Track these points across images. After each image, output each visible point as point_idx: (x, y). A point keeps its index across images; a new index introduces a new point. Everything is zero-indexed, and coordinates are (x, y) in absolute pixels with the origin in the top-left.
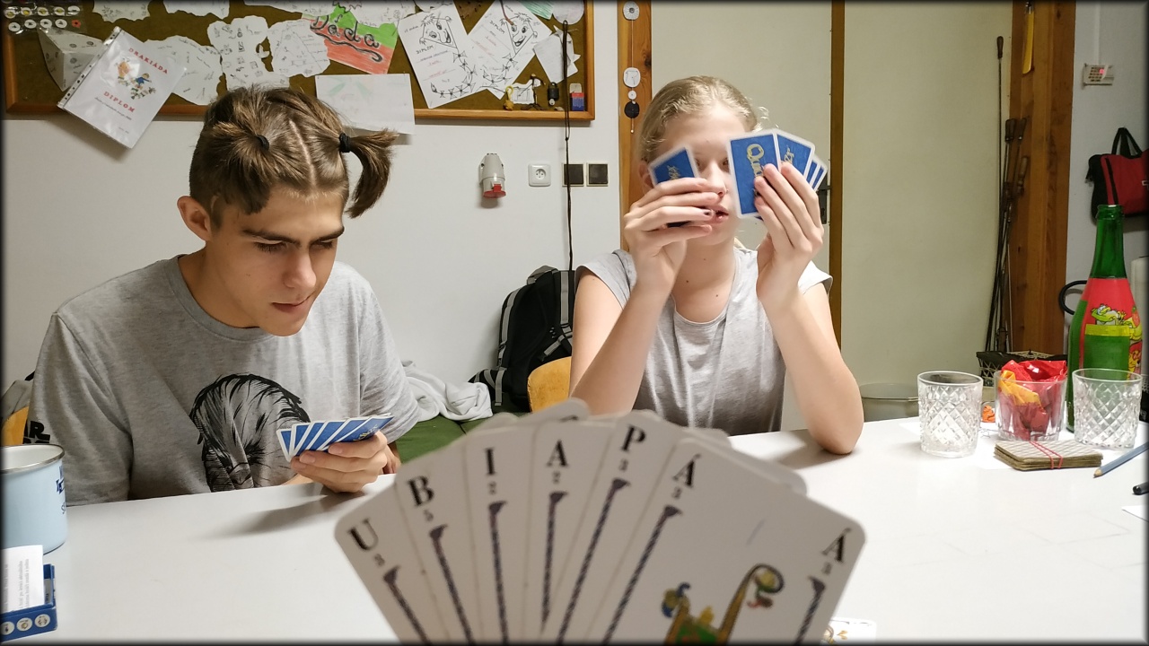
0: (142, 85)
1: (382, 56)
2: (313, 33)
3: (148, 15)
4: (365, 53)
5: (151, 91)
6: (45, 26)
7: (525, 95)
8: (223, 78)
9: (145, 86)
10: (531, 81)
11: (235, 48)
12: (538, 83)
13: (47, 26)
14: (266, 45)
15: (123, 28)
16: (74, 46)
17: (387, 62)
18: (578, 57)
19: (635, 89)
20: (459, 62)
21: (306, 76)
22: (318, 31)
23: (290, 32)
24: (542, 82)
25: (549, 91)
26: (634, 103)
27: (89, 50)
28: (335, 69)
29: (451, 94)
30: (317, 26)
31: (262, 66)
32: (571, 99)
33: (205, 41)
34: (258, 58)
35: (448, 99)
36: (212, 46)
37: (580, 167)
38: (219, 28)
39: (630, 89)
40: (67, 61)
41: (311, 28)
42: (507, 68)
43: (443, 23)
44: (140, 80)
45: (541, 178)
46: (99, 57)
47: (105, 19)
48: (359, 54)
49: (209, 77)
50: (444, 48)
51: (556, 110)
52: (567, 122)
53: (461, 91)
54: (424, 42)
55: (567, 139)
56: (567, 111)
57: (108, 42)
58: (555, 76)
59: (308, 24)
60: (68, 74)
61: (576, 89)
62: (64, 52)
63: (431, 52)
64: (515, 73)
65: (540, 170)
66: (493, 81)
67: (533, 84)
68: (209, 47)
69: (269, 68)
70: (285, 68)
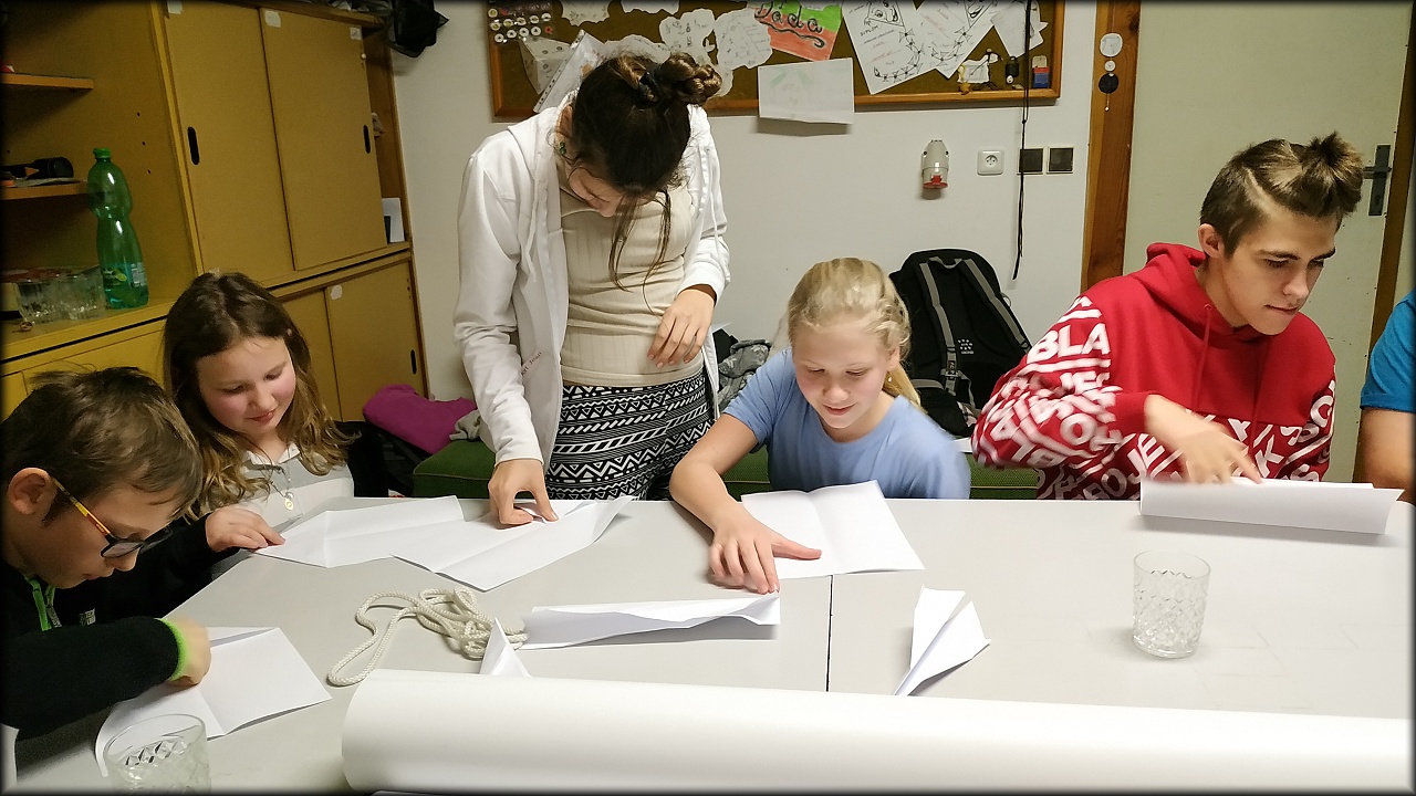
1: (825, 41)
2: (757, 22)
3: (608, 16)
4: (807, 39)
6: (523, 35)
7: (979, 73)
10: (986, 57)
11: (684, 43)
12: (994, 58)
13: (524, 33)
14: (712, 38)
15: (586, 31)
16: (547, 52)
17: (829, 47)
18: (1043, 25)
19: (1113, 58)
20: (905, 42)
21: (749, 67)
22: (762, 20)
23: (735, 23)
24: (999, 57)
25: (1007, 67)
26: (1111, 75)
27: (560, 55)
28: (778, 58)
29: (895, 77)
30: (762, 14)
32: (1034, 75)
33: (656, 38)
34: (704, 52)
35: (891, 83)
36: (664, 42)
37: (1040, 151)
38: (670, 25)
39: (1108, 59)
40: (540, 67)
41: (756, 17)
42: (959, 43)
45: (991, 166)
46: (567, 62)
47: (572, 23)
48: (801, 40)
50: (890, 27)
51: (1014, 89)
52: (1026, 102)
53: (907, 73)
54: (868, 23)
55: (1024, 122)
56: (1026, 88)
57: (574, 45)
58: (1015, 49)
59: (753, 12)
60: (542, 80)
61: (1039, 63)
62: (538, 59)
63: (876, 33)
64: (968, 48)
65: (992, 156)
66: (942, 60)
67: (988, 60)
68: (660, 44)
70: (730, 61)
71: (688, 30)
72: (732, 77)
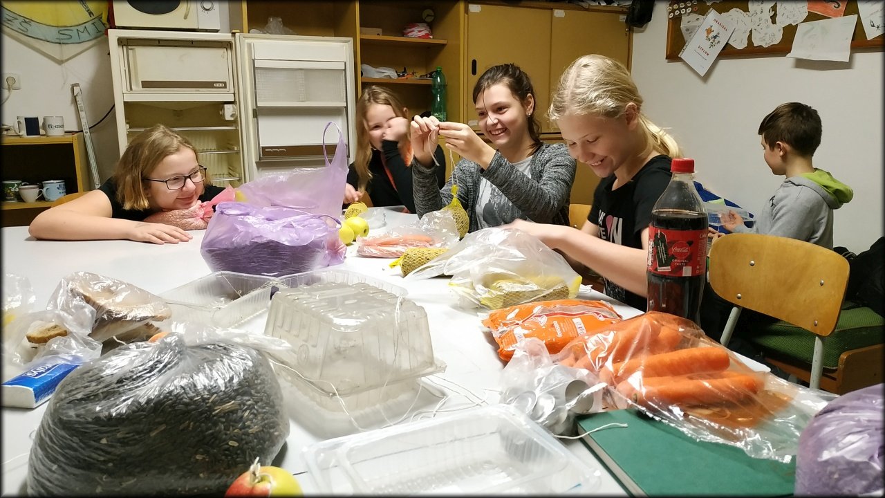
1: (840, 3)
4: (830, 3)
5: (718, 43)
8: (751, 32)
9: (716, 40)
11: (759, 12)
13: (683, 12)
14: (774, 8)
15: (713, 8)
16: (691, 22)
17: (843, 8)
21: (793, 24)
27: (697, 23)
28: (811, 17)
31: (770, 21)
33: (746, 10)
34: (768, 16)
35: (882, 31)
44: (715, 37)
46: (699, 27)
47: (707, 4)
48: (826, 4)
49: (745, 32)
57: (706, 16)
68: (747, 13)
69: (774, 22)
70: (782, 21)
71: (762, 3)
72: (782, 31)
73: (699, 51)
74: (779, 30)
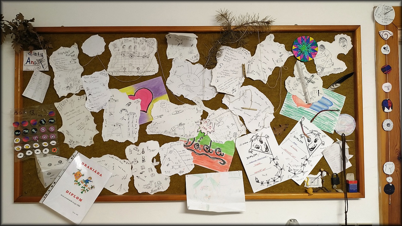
0: (88, 184)
1: (225, 161)
2: (185, 149)
3: (93, 143)
4: (215, 160)
5: (92, 188)
7: (317, 182)
8: (132, 178)
9: (89, 185)
10: (320, 173)
11: (140, 160)
12: (325, 174)
13: (38, 152)
14: (158, 158)
15: (79, 152)
16: (51, 164)
17: (228, 165)
18: (351, 156)
19: (391, 176)
20: (273, 163)
21: (180, 175)
22: (189, 148)
23: (172, 149)
24: (327, 173)
25: (332, 179)
26: (391, 185)
27: (60, 166)
28: (198, 170)
29: (268, 183)
30: (188, 144)
31: (155, 170)
32: (348, 184)
33: (123, 157)
34: (152, 166)
35: (265, 186)
36: (128, 159)
38: (132, 149)
39: (388, 176)
41: (184, 146)
42: (304, 165)
43: (264, 140)
44: (87, 181)
46: (65, 170)
47: (70, 146)
48: (211, 160)
49: (124, 178)
50: (264, 155)
52: (346, 198)
53: (274, 181)
54: (251, 152)
55: (346, 212)
56: (345, 193)
57: (70, 159)
58: (336, 168)
59: (183, 143)
61: (350, 177)
63: (256, 158)
64: (310, 168)
66: (295, 174)
67: (321, 175)
68: (125, 160)
69: (159, 171)
70: (168, 171)
71: (143, 152)
72: (169, 180)
73: (67, 195)
74: (166, 179)
